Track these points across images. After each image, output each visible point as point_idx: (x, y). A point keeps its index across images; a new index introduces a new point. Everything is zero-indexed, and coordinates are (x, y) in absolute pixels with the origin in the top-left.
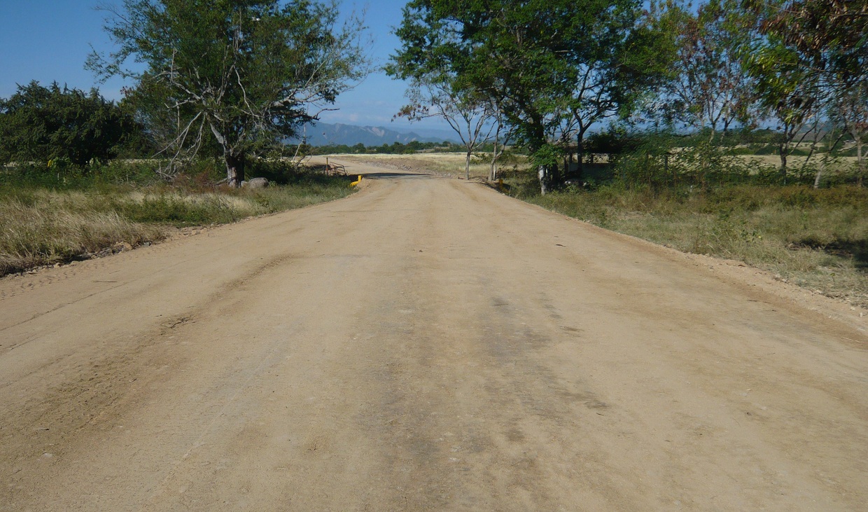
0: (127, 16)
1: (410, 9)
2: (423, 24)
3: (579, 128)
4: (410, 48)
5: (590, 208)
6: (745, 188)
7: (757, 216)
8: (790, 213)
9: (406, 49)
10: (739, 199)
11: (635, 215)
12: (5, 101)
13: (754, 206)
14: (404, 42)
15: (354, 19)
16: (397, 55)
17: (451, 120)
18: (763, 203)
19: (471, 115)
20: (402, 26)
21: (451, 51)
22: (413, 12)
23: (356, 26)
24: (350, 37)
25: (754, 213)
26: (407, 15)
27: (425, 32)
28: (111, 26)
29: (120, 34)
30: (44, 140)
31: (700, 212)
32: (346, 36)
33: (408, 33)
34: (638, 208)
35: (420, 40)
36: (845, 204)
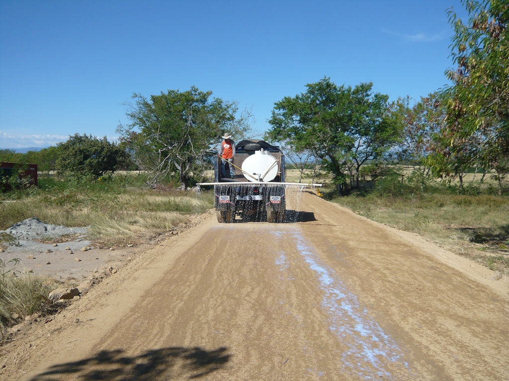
0: (138, 109)
1: (275, 110)
2: (282, 117)
3: (357, 166)
4: (275, 129)
5: (362, 205)
6: (437, 196)
7: (443, 210)
8: (458, 209)
9: (273, 129)
10: (435, 201)
11: (384, 209)
12: (63, 143)
13: (442, 205)
14: (272, 126)
15: (246, 112)
16: (269, 131)
17: (292, 158)
18: (446, 204)
19: (301, 155)
20: (272, 119)
21: (295, 130)
22: (277, 111)
23: (247, 115)
24: (244, 120)
25: (442, 208)
26: (274, 113)
27: (282, 121)
28: (130, 113)
29: (133, 116)
30: (81, 163)
31: (417, 208)
32: (242, 120)
33: (275, 121)
34: (386, 206)
35: (280, 125)
36: (486, 204)
